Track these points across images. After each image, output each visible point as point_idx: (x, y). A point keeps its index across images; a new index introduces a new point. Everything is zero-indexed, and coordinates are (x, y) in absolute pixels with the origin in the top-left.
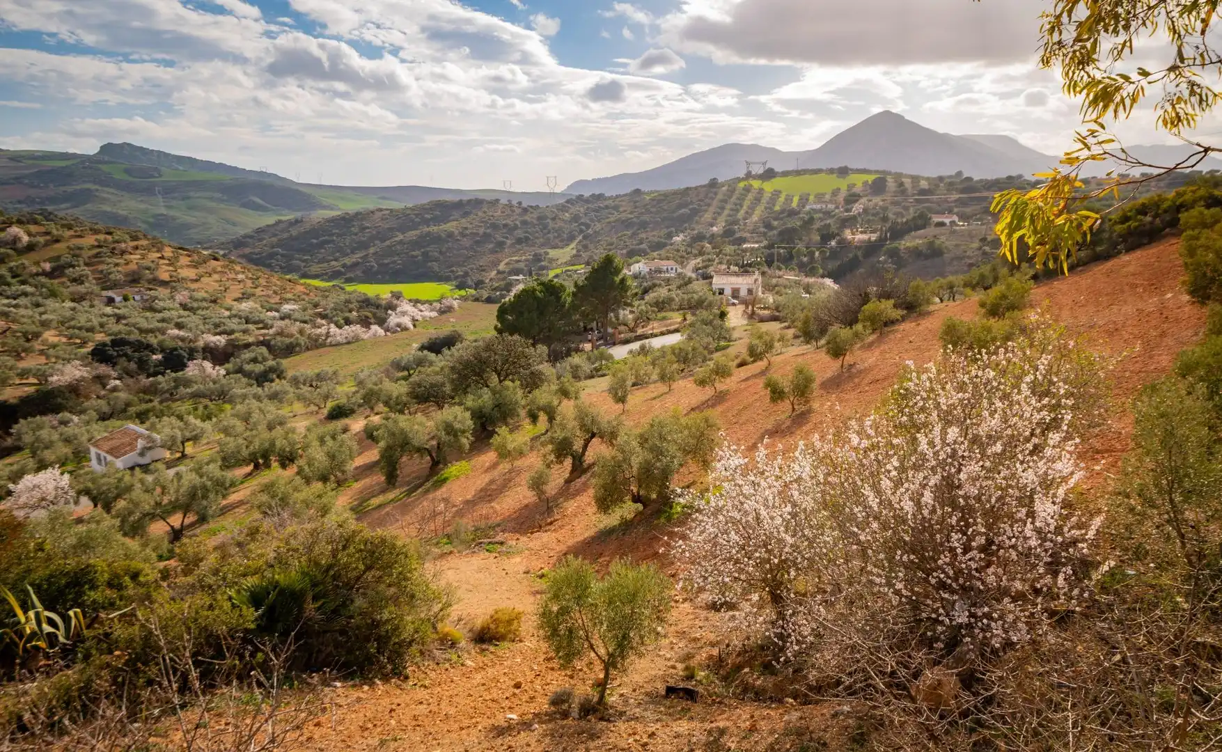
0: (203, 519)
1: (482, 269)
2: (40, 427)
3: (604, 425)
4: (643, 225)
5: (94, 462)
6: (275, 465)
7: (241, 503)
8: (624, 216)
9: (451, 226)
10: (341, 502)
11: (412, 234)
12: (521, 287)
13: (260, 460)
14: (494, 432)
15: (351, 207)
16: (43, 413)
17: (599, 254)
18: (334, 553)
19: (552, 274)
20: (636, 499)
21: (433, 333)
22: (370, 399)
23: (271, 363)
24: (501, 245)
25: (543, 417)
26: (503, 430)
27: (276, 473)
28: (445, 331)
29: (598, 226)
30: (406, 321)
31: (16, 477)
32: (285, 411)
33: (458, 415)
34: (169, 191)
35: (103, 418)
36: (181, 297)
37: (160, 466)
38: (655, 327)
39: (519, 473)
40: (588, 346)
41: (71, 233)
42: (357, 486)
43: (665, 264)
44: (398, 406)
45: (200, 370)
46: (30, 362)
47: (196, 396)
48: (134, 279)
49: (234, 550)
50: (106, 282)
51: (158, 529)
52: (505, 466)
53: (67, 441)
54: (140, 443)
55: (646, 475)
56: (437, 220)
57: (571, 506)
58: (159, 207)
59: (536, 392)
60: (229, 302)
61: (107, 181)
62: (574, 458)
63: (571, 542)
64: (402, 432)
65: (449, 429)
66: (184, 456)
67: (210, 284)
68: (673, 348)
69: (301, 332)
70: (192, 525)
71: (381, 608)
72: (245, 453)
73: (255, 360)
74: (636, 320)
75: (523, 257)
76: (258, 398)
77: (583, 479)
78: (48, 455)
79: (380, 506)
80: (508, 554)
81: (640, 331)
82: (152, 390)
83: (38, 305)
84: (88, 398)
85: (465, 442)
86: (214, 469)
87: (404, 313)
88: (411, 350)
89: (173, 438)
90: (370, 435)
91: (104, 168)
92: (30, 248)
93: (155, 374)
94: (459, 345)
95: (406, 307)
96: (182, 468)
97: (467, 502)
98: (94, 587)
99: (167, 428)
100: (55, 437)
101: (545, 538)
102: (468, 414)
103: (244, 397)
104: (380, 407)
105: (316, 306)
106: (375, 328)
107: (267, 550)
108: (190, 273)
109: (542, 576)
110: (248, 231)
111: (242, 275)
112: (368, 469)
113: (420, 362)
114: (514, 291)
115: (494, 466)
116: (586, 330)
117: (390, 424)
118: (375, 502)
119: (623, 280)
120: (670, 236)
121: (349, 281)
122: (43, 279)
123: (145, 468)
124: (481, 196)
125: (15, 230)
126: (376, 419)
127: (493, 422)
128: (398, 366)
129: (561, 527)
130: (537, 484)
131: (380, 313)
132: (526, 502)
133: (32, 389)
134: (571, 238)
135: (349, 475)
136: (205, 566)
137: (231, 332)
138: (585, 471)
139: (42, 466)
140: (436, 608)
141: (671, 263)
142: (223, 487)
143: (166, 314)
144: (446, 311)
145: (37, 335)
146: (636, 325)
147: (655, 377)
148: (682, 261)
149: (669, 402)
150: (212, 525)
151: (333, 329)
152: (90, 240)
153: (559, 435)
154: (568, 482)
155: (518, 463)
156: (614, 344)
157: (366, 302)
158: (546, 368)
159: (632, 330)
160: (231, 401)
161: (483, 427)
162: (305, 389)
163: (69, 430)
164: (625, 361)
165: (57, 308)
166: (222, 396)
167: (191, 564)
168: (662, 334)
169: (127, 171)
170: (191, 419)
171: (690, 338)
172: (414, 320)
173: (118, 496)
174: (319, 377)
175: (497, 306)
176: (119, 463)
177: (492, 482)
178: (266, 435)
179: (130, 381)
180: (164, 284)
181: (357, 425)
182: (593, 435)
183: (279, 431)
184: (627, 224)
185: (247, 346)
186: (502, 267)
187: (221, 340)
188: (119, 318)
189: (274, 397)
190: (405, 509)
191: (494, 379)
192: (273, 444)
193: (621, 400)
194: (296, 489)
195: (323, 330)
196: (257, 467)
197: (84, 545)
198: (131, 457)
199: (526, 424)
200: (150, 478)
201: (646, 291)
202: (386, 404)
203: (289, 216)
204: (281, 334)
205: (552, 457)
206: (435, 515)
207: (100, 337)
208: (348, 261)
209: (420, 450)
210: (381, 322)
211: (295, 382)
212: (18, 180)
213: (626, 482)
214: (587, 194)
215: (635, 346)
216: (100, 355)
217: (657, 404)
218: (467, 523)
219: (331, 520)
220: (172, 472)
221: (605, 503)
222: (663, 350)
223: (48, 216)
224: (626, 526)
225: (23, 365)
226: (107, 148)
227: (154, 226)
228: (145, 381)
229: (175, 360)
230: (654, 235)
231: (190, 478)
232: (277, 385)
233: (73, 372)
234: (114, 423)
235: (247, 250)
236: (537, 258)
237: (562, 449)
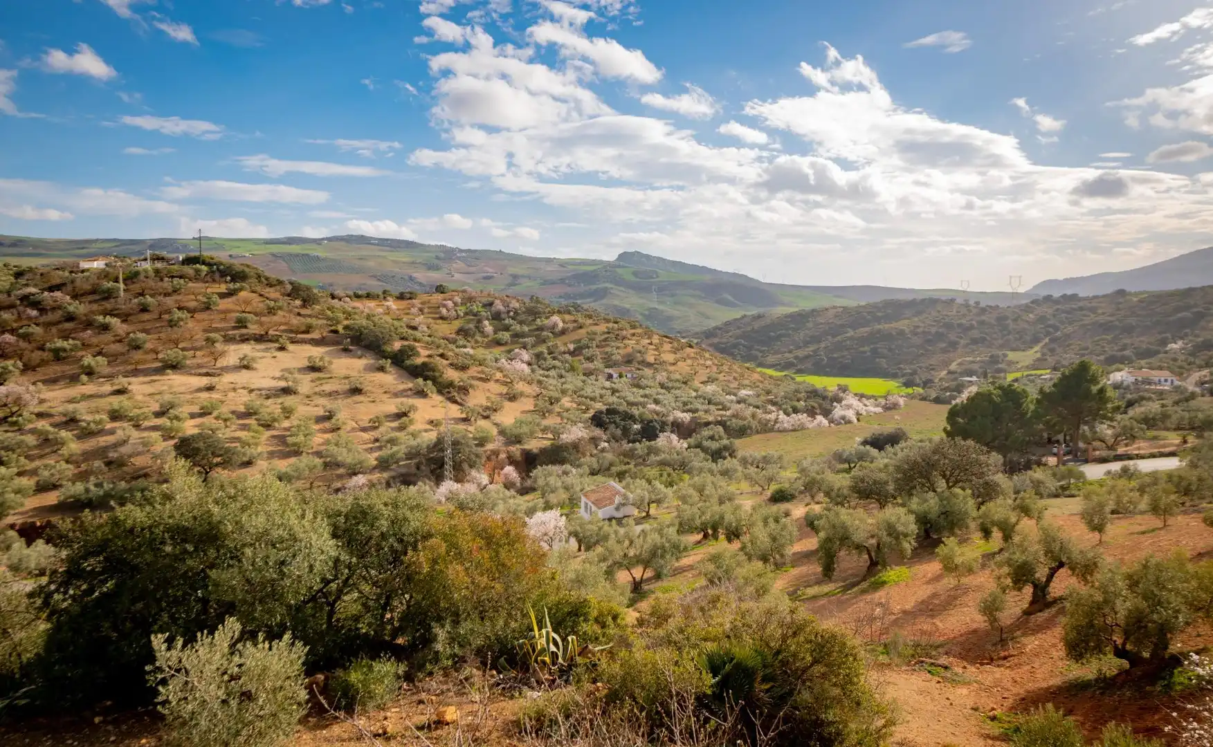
0: (658, 577)
1: (932, 368)
2: (550, 475)
3: (1076, 556)
4: (1128, 330)
5: (582, 510)
6: (722, 537)
7: (691, 567)
8: (1101, 319)
9: (903, 325)
10: (779, 584)
11: (863, 331)
12: (974, 389)
13: (709, 531)
14: (939, 542)
15: (806, 305)
16: (553, 462)
17: (1070, 359)
18: (784, 638)
19: (1010, 377)
20: (1120, 653)
21: (875, 429)
22: (811, 487)
23: (725, 442)
24: (954, 345)
25: (997, 534)
26: (951, 542)
27: (721, 545)
28: (889, 428)
29: (1070, 329)
30: (851, 414)
31: (531, 512)
32: (732, 488)
33: (901, 516)
34: (662, 289)
35: (593, 473)
36: (661, 377)
37: (631, 522)
38: (1141, 446)
39: (966, 590)
40: (1052, 461)
41: (590, 321)
42: (795, 572)
43: (1156, 375)
44: (838, 499)
45: (668, 441)
46: (551, 421)
47: (663, 463)
48: (629, 361)
49: (696, 613)
50: (609, 363)
51: (623, 577)
52: (949, 581)
53: (566, 488)
54: (617, 500)
55: (1136, 625)
56: (888, 318)
57: (1031, 643)
58: (653, 302)
59: (991, 505)
60: (696, 384)
61: (619, 282)
62: (1035, 586)
63: (1031, 686)
64: (844, 527)
65: (891, 530)
66: (648, 515)
67: (684, 368)
68: (1170, 476)
69: (753, 416)
70: (649, 579)
71: (827, 707)
72: (698, 522)
73: (712, 438)
74: (1116, 436)
75: (980, 356)
76: (711, 472)
77: (1045, 615)
78: (553, 499)
79: (815, 597)
80: (954, 682)
81: (1121, 450)
82: (630, 455)
83: (561, 377)
84: (584, 455)
85: (908, 546)
86: (672, 531)
87: (849, 407)
88: (853, 444)
89: (642, 500)
90: (810, 524)
91: (620, 271)
92: (563, 332)
93: (634, 442)
94: (902, 444)
95: (851, 400)
96: (646, 526)
97: (905, 612)
98: (586, 620)
99: (639, 489)
100: (559, 484)
101: (992, 674)
102: (912, 518)
103: (701, 470)
104: (820, 496)
105: (768, 393)
106: (820, 418)
107: (724, 619)
108: (670, 357)
109: (993, 718)
110: (719, 323)
111: (709, 359)
112: (806, 556)
113: (861, 457)
114: (965, 396)
115: (937, 578)
116: (1050, 441)
117: (831, 515)
118: (811, 591)
119: (1102, 391)
120: (1164, 342)
121: (799, 372)
122: (567, 357)
123: (619, 521)
124: (935, 296)
125: (556, 318)
126: (817, 508)
127: (939, 530)
128: (839, 458)
129: (1019, 665)
130: (990, 608)
131: (826, 405)
132: (975, 626)
133: (547, 443)
134: (1036, 341)
135: (788, 560)
136: (672, 624)
137: (695, 411)
138: (1049, 605)
139: (548, 507)
140: (881, 723)
141: (1165, 374)
142: (679, 550)
143: (647, 391)
144: (891, 408)
145: (558, 400)
146: (1116, 443)
147: (1143, 505)
148: (1180, 372)
149: (1165, 539)
150: (665, 583)
151: (782, 416)
152: (602, 327)
153: (1019, 557)
154: (1027, 613)
155: (964, 580)
156: (1086, 461)
157: (814, 393)
158: (1000, 478)
159: (1111, 448)
160: (689, 473)
161: (927, 532)
162: (752, 470)
163: (569, 480)
164: (1101, 483)
165: (573, 381)
166: (683, 467)
167: (661, 617)
168: (1153, 456)
169: (635, 274)
170: (657, 484)
171: (1193, 465)
172: (858, 414)
173: (597, 542)
174: (766, 460)
175: (944, 410)
176: (601, 514)
177: (935, 595)
178: (716, 508)
179: (616, 445)
180: (649, 365)
181: (798, 511)
182: (1061, 565)
183: (727, 507)
184: (1106, 327)
185: (707, 424)
186: (953, 367)
187: (686, 417)
188: (614, 391)
189: (725, 473)
190: (842, 605)
191: (941, 484)
192: (722, 518)
193: (1099, 528)
194: (739, 564)
195: (772, 416)
196: (706, 536)
197: (579, 581)
198: (609, 511)
199: (977, 537)
200: (622, 531)
201: (1130, 404)
202: (827, 494)
203: (753, 311)
204: (735, 416)
205: (1009, 581)
206: (872, 619)
207: (599, 406)
208: (801, 353)
209: (859, 547)
210: (826, 413)
211: (744, 462)
212: (562, 281)
213: (1108, 629)
214: (1057, 294)
215: (1116, 466)
216: (598, 421)
217: (1147, 541)
218: (907, 635)
219: (768, 602)
220: (639, 528)
221: (1078, 648)
222: (1154, 476)
223: (577, 308)
224: (1105, 684)
225: (545, 423)
226: (623, 256)
227: (648, 317)
228: (627, 446)
229: (649, 431)
230: (1144, 341)
231: (653, 538)
232: (728, 463)
233: (576, 432)
234: (599, 478)
235: (716, 340)
236: (994, 360)
237: (1021, 575)
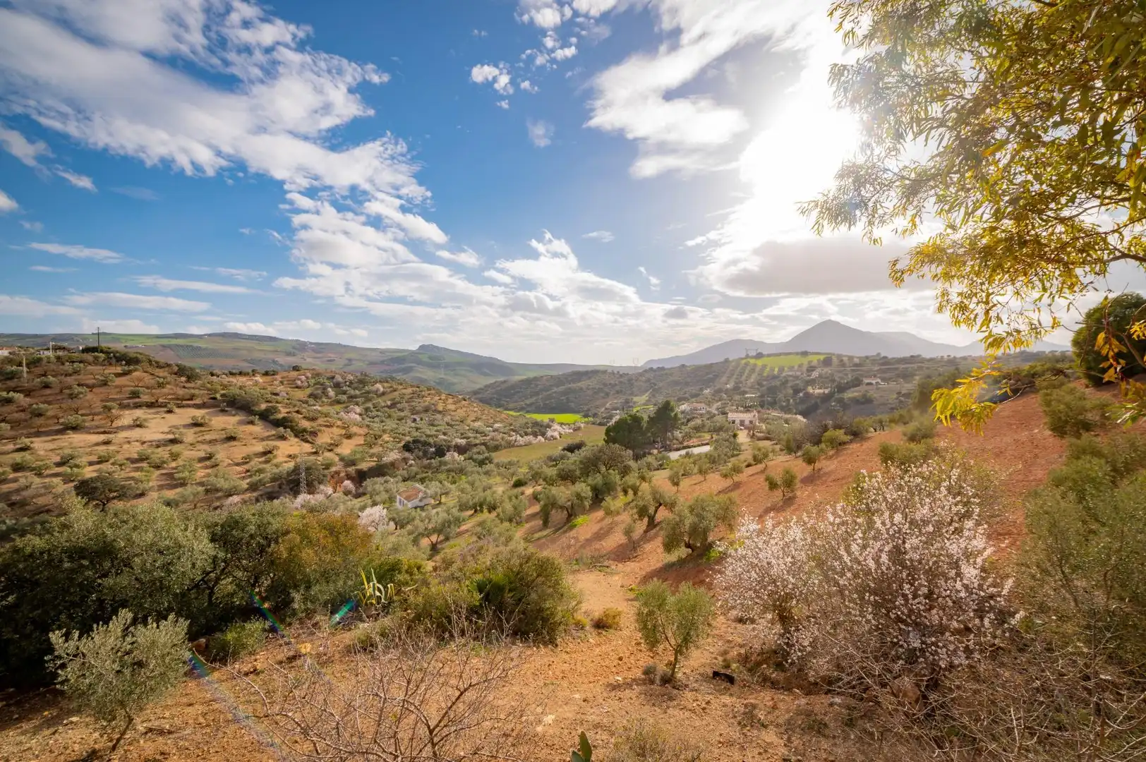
0: (447, 539)
1: (597, 407)
2: (376, 483)
3: (667, 500)
4: (687, 384)
5: (398, 504)
6: (485, 511)
7: (467, 531)
8: (676, 378)
9: (583, 384)
10: (519, 534)
11: (562, 388)
12: (618, 417)
13: (478, 508)
14: (603, 499)
15: (531, 375)
16: (378, 476)
17: (661, 399)
18: (521, 565)
19: (635, 410)
20: (688, 546)
21: (570, 441)
22: (536, 476)
23: (486, 455)
24: (607, 394)
25: (630, 492)
26: (608, 499)
27: (485, 515)
28: (577, 440)
29: (661, 385)
30: (556, 434)
31: (363, 508)
32: (491, 481)
33: (583, 488)
34: (447, 366)
35: (405, 480)
36: (448, 419)
37: (430, 508)
38: (694, 441)
39: (617, 524)
40: (655, 451)
41: (400, 387)
42: (527, 526)
43: (699, 406)
44: (550, 482)
45: (453, 457)
46: (376, 450)
47: (449, 471)
48: (426, 410)
49: (469, 558)
50: (414, 411)
51: (425, 542)
52: (608, 520)
53: (387, 491)
54: (421, 495)
55: (694, 530)
56: (574, 381)
57: (648, 547)
58: (441, 374)
59: (627, 478)
60: (469, 421)
61: (420, 363)
62: (649, 517)
63: (649, 570)
64: (553, 496)
65: (578, 496)
66: (440, 503)
67: (461, 413)
68: (706, 455)
69: (503, 439)
70: (441, 542)
71: (545, 600)
72: (471, 503)
73: (479, 453)
74: (683, 437)
75: (619, 401)
76: (478, 473)
77: (654, 531)
78: (378, 498)
79: (539, 539)
80: (612, 574)
81: (685, 444)
82: (429, 467)
83: (382, 422)
84: (398, 469)
85: (587, 504)
86: (455, 511)
87: (555, 430)
88: (558, 451)
89: (436, 493)
90: (535, 497)
91: (420, 356)
92: (383, 394)
93: (431, 458)
94: (584, 449)
95: (556, 426)
96: (439, 509)
97: (587, 540)
98: (400, 573)
99: (434, 487)
100: (382, 489)
101: (631, 566)
102: (589, 488)
103: (472, 472)
104: (541, 481)
105: (511, 425)
106: (540, 437)
107: (487, 559)
108: (452, 407)
109: (631, 590)
110: (482, 386)
111: (476, 408)
112: (534, 516)
113: (562, 457)
114: (614, 421)
115: (602, 519)
116: (654, 442)
117: (547, 491)
118: (537, 536)
119: (676, 415)
120: (701, 390)
121: (528, 412)
122: (386, 409)
123: (422, 508)
124: (597, 368)
125: (378, 386)
126: (539, 488)
127: (603, 493)
128: (550, 459)
129: (643, 559)
130: (628, 532)
131: (543, 430)
132: (621, 542)
133: (374, 464)
134: (647, 391)
135: (523, 520)
136: (454, 567)
137: (468, 438)
138: (655, 526)
139: (375, 504)
140: (574, 603)
141: (702, 405)
142: (458, 522)
143: (439, 428)
144: (577, 429)
145: (380, 436)
146: (684, 440)
147: (696, 470)
148: (709, 404)
149: (705, 486)
150: (452, 542)
151: (519, 438)
152: (410, 390)
153: (641, 503)
154: (646, 532)
155: (616, 519)
156: (670, 451)
157: (536, 424)
158: (632, 463)
159: (681, 443)
160: (465, 474)
161: (597, 495)
162: (503, 470)
163: (389, 486)
164: (677, 461)
165: (391, 424)
166: (461, 471)
167: (448, 564)
168: (699, 446)
169: (430, 358)
170: (446, 483)
171: (716, 449)
172: (560, 435)
173: (408, 523)
174: (510, 463)
175: (604, 428)
176: (410, 505)
177: (601, 529)
178: (482, 494)
179: (419, 462)
180: (440, 412)
181: (529, 491)
182: (660, 505)
183: (488, 492)
184: (676, 383)
185: (476, 445)
186: (608, 406)
187: (463, 442)
188: (417, 429)
189: (487, 473)
190: (553, 541)
191: (603, 469)
192: (485, 499)
193: (676, 484)
194: (496, 526)
195: (514, 438)
196: (476, 511)
197: (395, 549)
198: (416, 502)
199: (621, 495)
200: (424, 514)
201: (688, 421)
202: (544, 480)
203: (502, 379)
204: (492, 439)
205: (636, 516)
206: (569, 547)
207: (408, 438)
208: (528, 402)
209: (562, 507)
210: (543, 435)
211: (498, 465)
212: (382, 362)
213: (682, 534)
214: (655, 367)
215: (683, 452)
216: (407, 448)
217: (697, 487)
218: (587, 553)
219: (512, 546)
220: (435, 511)
221: (668, 547)
222: (699, 455)
223: (393, 379)
224: (681, 562)
225: (372, 451)
226: (422, 347)
227: (439, 384)
228: (426, 462)
229: (440, 452)
230: (693, 389)
231: (443, 515)
232: (488, 467)
233: (393, 456)
234: (409, 483)
235: (480, 396)
236: (627, 402)
237: (642, 512)
